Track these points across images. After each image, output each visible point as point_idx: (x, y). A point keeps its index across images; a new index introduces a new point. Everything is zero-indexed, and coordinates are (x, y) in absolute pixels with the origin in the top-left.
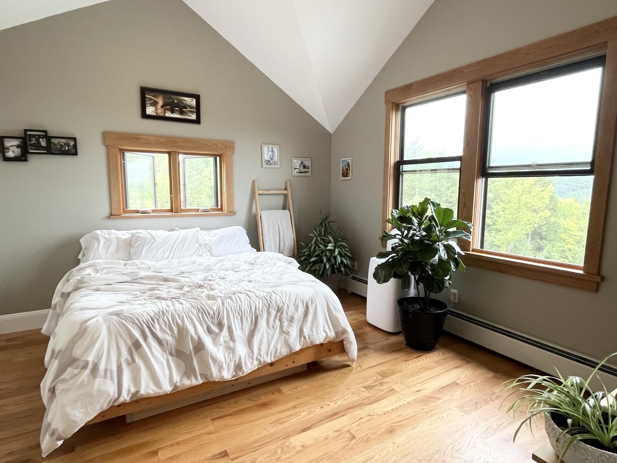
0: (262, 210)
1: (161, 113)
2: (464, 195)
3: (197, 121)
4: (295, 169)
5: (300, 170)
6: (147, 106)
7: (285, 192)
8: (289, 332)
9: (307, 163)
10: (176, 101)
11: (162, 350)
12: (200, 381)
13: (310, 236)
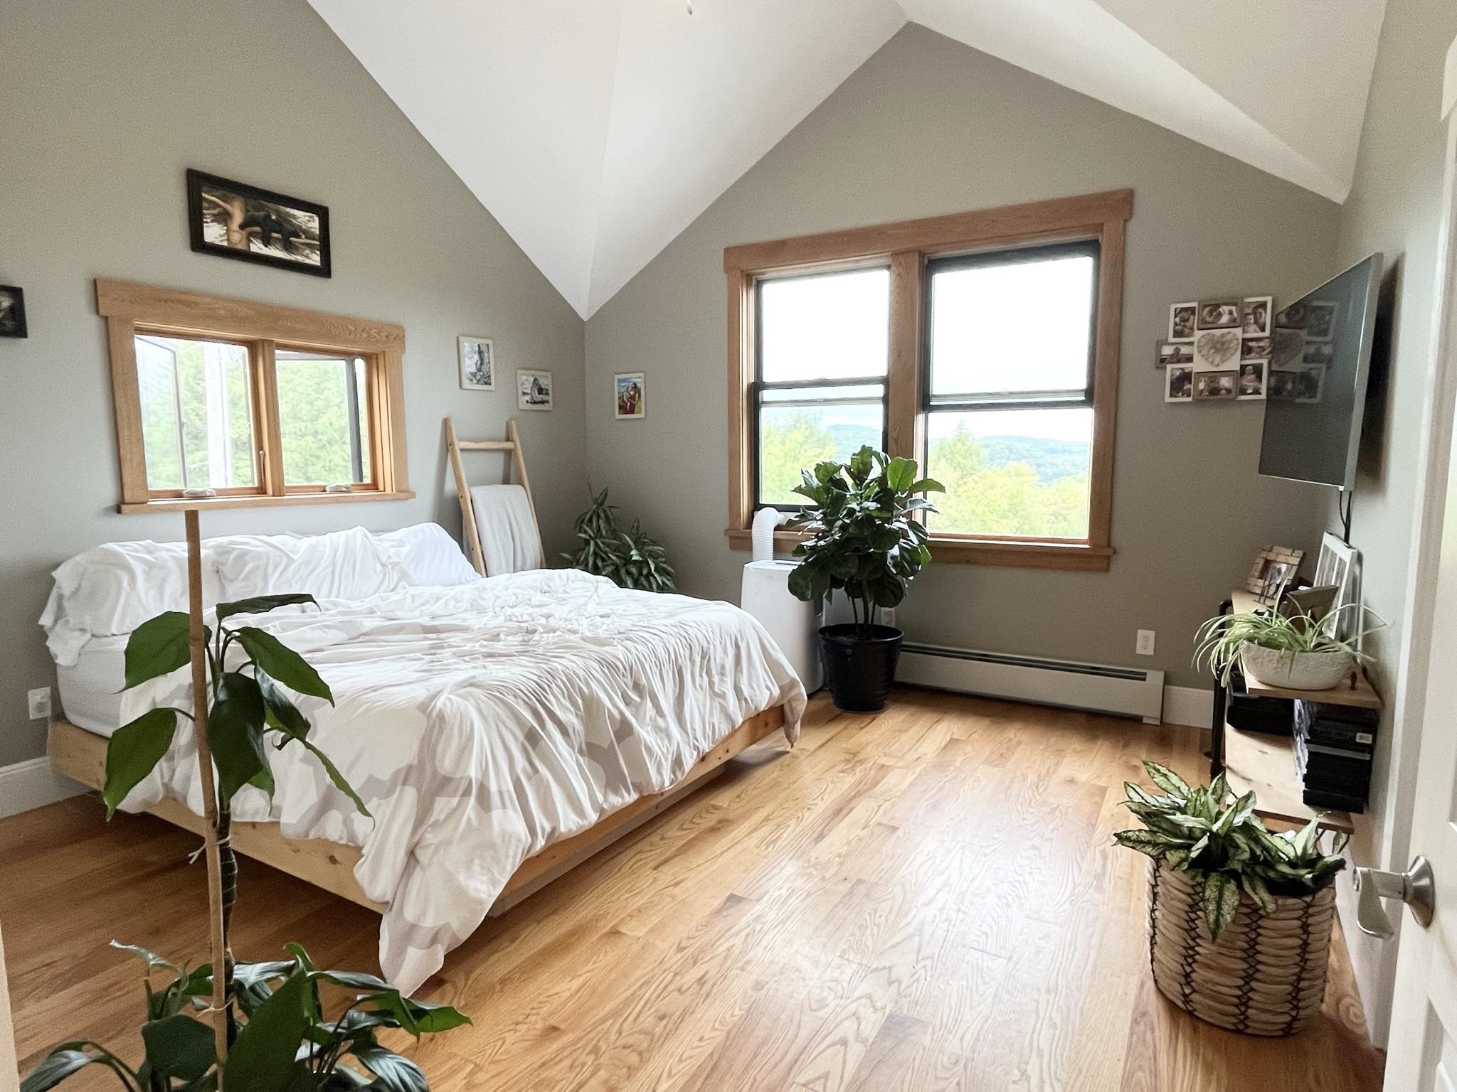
0: (471, 485)
1: (240, 242)
2: (896, 443)
3: (324, 271)
4: (524, 394)
5: (532, 397)
6: (207, 222)
7: (509, 445)
8: (724, 693)
9: (544, 383)
10: (274, 217)
11: (569, 745)
12: (631, 797)
13: (580, 537)
